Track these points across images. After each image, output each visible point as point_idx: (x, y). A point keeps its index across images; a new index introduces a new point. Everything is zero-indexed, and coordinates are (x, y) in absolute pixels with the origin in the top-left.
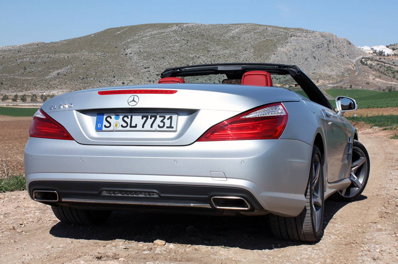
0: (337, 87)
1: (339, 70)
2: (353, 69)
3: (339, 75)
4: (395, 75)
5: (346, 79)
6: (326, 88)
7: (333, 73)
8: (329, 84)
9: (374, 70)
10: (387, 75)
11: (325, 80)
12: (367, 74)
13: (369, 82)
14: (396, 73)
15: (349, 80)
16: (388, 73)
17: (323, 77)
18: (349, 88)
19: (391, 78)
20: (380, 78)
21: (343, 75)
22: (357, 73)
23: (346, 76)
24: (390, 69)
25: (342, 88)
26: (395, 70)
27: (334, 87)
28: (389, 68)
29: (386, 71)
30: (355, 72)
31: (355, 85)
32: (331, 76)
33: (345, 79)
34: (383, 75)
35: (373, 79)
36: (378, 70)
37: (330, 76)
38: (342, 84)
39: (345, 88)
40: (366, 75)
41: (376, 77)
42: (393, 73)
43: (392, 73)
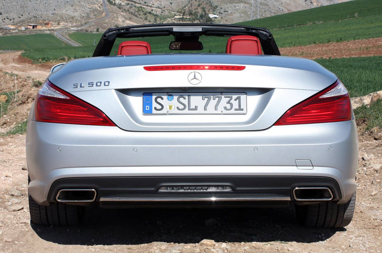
0: (82, 30)
1: (83, 11)
2: (99, 9)
3: (83, 16)
4: (146, 16)
5: (92, 21)
6: (68, 32)
7: (77, 14)
8: (72, 27)
9: (124, 11)
10: (138, 17)
11: (67, 22)
12: (115, 15)
13: (118, 24)
14: (148, 14)
15: (95, 23)
16: (140, 15)
17: (66, 18)
18: (95, 31)
19: (143, 20)
20: (130, 20)
21: (88, 17)
22: (104, 14)
23: (91, 17)
24: (142, 10)
25: (87, 31)
26: (147, 11)
27: (78, 30)
28: (140, 9)
29: (137, 11)
30: (102, 12)
31: (102, 28)
32: (75, 17)
33: (90, 21)
34: (134, 17)
35: (123, 21)
36: (128, 10)
37: (73, 18)
38: (88, 27)
39: (91, 32)
40: (114, 17)
41: (127, 19)
42: (145, 14)
43: (143, 14)
